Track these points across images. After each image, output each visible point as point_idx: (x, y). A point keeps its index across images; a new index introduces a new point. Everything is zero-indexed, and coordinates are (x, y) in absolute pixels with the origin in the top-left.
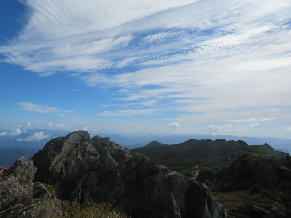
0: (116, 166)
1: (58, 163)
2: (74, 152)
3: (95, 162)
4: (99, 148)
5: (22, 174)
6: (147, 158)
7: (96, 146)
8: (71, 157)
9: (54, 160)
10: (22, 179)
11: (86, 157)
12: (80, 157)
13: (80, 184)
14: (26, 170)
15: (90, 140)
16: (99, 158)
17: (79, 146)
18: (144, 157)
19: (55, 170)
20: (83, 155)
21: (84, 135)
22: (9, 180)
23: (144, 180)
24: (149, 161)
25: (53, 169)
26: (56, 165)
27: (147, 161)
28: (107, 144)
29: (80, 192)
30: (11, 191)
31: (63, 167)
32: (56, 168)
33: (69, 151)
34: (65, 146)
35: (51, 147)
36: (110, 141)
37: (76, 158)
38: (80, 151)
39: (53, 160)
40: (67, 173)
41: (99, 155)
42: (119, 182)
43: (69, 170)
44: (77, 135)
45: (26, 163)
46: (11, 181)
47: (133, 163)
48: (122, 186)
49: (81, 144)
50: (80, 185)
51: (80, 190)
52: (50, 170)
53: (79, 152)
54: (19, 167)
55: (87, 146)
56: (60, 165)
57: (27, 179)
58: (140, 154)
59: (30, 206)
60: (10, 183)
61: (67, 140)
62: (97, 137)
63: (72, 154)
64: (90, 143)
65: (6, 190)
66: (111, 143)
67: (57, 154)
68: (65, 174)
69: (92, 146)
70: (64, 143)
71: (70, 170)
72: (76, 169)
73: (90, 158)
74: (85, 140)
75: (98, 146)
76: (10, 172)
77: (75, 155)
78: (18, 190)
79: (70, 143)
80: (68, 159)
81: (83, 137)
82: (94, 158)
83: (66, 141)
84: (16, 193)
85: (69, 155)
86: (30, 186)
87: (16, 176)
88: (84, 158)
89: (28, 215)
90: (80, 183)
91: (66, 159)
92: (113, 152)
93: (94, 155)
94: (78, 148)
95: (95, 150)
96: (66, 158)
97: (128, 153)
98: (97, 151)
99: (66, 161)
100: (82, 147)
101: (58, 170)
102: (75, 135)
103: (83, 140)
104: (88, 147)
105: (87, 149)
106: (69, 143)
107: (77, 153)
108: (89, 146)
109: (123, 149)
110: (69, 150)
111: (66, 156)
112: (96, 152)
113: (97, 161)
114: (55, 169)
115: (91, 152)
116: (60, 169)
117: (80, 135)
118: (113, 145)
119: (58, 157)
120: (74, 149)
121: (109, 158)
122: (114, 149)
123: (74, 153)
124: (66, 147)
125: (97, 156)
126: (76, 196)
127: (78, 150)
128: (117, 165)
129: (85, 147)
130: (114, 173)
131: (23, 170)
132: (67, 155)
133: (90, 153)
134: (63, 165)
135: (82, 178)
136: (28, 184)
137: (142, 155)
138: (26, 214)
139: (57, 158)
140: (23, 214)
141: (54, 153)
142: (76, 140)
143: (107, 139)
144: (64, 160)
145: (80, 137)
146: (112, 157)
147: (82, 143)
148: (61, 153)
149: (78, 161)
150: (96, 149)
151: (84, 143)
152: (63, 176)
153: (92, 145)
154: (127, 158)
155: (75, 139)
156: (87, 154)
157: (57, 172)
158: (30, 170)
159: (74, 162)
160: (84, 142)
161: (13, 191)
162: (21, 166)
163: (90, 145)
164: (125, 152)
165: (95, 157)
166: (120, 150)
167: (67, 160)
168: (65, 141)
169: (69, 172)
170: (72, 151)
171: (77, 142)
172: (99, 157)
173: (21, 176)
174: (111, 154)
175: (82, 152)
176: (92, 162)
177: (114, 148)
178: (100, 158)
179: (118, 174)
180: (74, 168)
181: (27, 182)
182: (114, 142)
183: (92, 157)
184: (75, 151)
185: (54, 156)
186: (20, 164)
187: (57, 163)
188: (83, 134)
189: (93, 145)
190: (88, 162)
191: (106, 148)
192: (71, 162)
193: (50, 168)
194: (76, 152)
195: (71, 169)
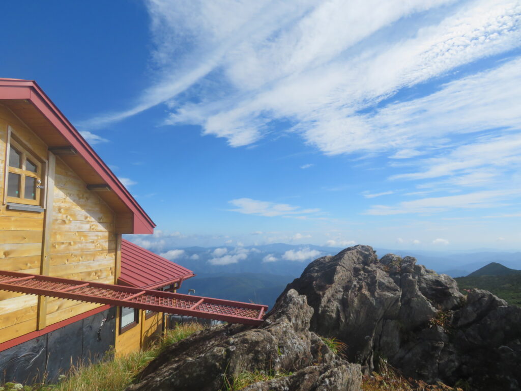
0: (435, 313)
1: (331, 301)
2: (355, 283)
3: (393, 303)
4: (396, 276)
5: (297, 317)
6: (502, 300)
7: (392, 274)
8: (352, 291)
9: (325, 296)
10: (297, 324)
11: (376, 294)
12: (365, 292)
13: (372, 341)
14: (301, 310)
15: (378, 263)
16: (400, 297)
17: (362, 272)
18: (494, 298)
19: (329, 314)
20: (371, 289)
21: (367, 253)
22: (283, 325)
23: (500, 347)
24: (508, 307)
25: (324, 312)
26: (328, 305)
27: (503, 306)
28: (412, 270)
29: (372, 356)
30: (289, 343)
31: (339, 309)
32: (329, 309)
33: (346, 281)
34: (338, 273)
35: (316, 274)
36: (416, 264)
37: (359, 295)
38: (365, 282)
39: (323, 297)
40: (348, 320)
41: (399, 290)
42: (443, 345)
43: (350, 316)
44: (355, 254)
45: (300, 299)
46: (286, 327)
47: (470, 309)
48: (451, 353)
49: (364, 269)
50: (371, 343)
51: (371, 352)
52: (320, 312)
53: (363, 284)
54: (290, 305)
55: (376, 273)
56: (335, 305)
57: (302, 325)
58: (484, 291)
59: (332, 371)
60: (284, 329)
61: (341, 262)
62: (390, 257)
63: (353, 286)
64: (379, 268)
65: (282, 340)
66: (418, 269)
67: (327, 285)
68: (343, 321)
69: (384, 273)
70: (336, 268)
71: (352, 315)
72: (362, 314)
73: (385, 295)
74: (370, 262)
75: (395, 274)
76: (280, 313)
77: (357, 289)
78: (297, 343)
79: (346, 267)
80: (347, 295)
81: (366, 257)
82: (392, 295)
83: (340, 264)
84: (296, 347)
85: (346, 289)
86: (307, 336)
87: (290, 320)
88: (372, 294)
89: (333, 386)
90: (370, 340)
91: (343, 295)
92: (424, 285)
93: (389, 289)
94: (360, 277)
95: (391, 280)
96: (342, 293)
97: (457, 289)
98: (395, 282)
99: (343, 298)
100: (366, 274)
101: (332, 314)
102: (353, 254)
103: (366, 263)
104: (378, 274)
105: (377, 278)
106: (344, 267)
107: (360, 285)
108: (380, 274)
109: (443, 279)
110: (345, 279)
111: (341, 290)
112: (393, 285)
113: (397, 301)
114: (327, 311)
115: (383, 283)
116: (335, 312)
117: (361, 254)
118: (423, 271)
119: (330, 291)
120: (354, 278)
121: (418, 296)
122: (425, 279)
123: (355, 286)
124: (341, 274)
125: (397, 292)
126: (366, 361)
127: (360, 279)
128: (435, 311)
129: (372, 275)
130: (431, 326)
131: (297, 311)
132: (343, 288)
133: (383, 286)
134: (339, 305)
135: (374, 331)
136: (305, 334)
137: (488, 293)
138: (330, 383)
139: (329, 293)
140: (325, 382)
141: (323, 283)
142: (355, 263)
143: (410, 260)
144: (340, 296)
145: (361, 257)
146: (424, 295)
147: (366, 267)
148: (333, 285)
149: (363, 300)
150: (393, 279)
151: (369, 268)
152: (342, 325)
153: (383, 271)
154: (455, 297)
155: (353, 260)
156: (377, 287)
157: (331, 317)
158: (305, 311)
159: (356, 300)
160: (369, 266)
161: (292, 344)
162: (294, 304)
163: (380, 271)
164: (449, 286)
165: (395, 294)
166: (438, 283)
167: (345, 297)
168: (338, 264)
169: (351, 318)
170: (350, 281)
171: (357, 266)
172: (401, 293)
173: (296, 320)
174: (420, 289)
175: (368, 284)
176: (389, 303)
177: (425, 277)
178: (402, 295)
179: (441, 329)
180: (357, 312)
181: (303, 330)
182: (424, 267)
183: (387, 293)
184: (356, 281)
185: (323, 288)
186: (291, 300)
187: (329, 301)
188: (365, 251)
189: (386, 272)
190: (381, 301)
191: (411, 278)
192: (353, 302)
193: (320, 309)
194: (358, 283)
195: (353, 313)
